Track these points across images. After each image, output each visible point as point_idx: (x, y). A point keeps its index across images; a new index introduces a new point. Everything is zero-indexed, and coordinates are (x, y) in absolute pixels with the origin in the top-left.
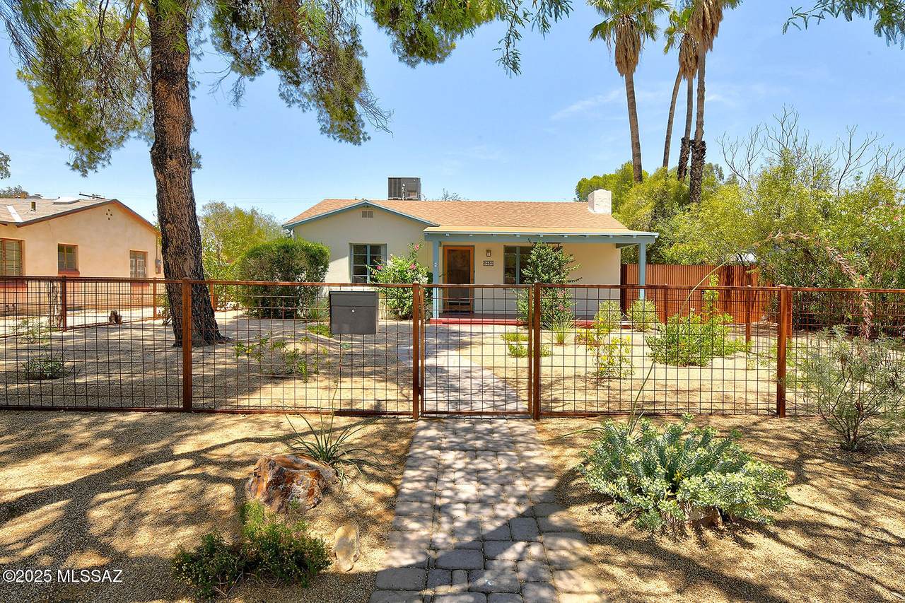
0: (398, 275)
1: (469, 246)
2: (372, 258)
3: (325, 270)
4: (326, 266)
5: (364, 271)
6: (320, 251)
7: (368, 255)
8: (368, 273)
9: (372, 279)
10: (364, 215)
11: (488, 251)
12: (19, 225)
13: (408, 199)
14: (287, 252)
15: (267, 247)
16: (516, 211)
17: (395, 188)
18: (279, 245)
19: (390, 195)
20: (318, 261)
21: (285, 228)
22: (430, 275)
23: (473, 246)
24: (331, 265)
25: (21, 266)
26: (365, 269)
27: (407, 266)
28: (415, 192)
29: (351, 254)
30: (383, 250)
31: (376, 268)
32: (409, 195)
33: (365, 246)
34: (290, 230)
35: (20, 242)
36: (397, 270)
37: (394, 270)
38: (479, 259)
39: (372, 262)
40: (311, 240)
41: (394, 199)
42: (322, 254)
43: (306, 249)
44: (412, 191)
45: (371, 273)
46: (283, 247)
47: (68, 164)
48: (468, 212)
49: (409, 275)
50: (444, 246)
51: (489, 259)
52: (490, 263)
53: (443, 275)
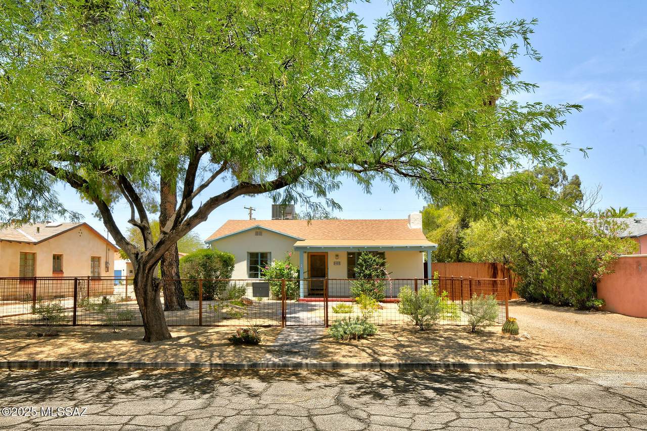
0: (278, 272)
1: (325, 252)
2: (262, 262)
3: (232, 270)
4: (233, 267)
5: (256, 269)
6: (229, 258)
7: (259, 259)
8: (259, 271)
9: (262, 275)
10: (257, 234)
11: (337, 256)
12: (35, 244)
13: (286, 219)
14: (209, 258)
15: (195, 256)
16: (358, 227)
17: (276, 212)
18: (203, 254)
19: (273, 216)
20: (228, 263)
21: (206, 243)
22: (298, 271)
23: (327, 253)
24: (237, 266)
25: (34, 269)
26: (258, 268)
27: (284, 266)
28: (291, 214)
29: (248, 259)
30: (268, 255)
31: (264, 267)
32: (286, 216)
33: (257, 254)
34: (209, 244)
35: (34, 254)
36: (278, 269)
37: (276, 269)
38: (331, 261)
39: (262, 264)
40: (224, 250)
41: (276, 219)
42: (230, 259)
43: (221, 257)
44: (288, 214)
45: (261, 271)
46: (206, 256)
47: (93, 214)
48: (326, 229)
49: (285, 272)
50: (308, 253)
51: (337, 260)
52: (339, 263)
53: (308, 271)
